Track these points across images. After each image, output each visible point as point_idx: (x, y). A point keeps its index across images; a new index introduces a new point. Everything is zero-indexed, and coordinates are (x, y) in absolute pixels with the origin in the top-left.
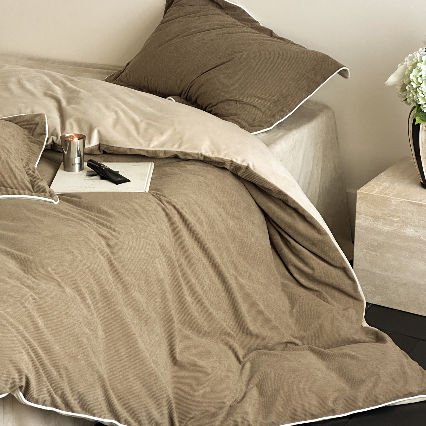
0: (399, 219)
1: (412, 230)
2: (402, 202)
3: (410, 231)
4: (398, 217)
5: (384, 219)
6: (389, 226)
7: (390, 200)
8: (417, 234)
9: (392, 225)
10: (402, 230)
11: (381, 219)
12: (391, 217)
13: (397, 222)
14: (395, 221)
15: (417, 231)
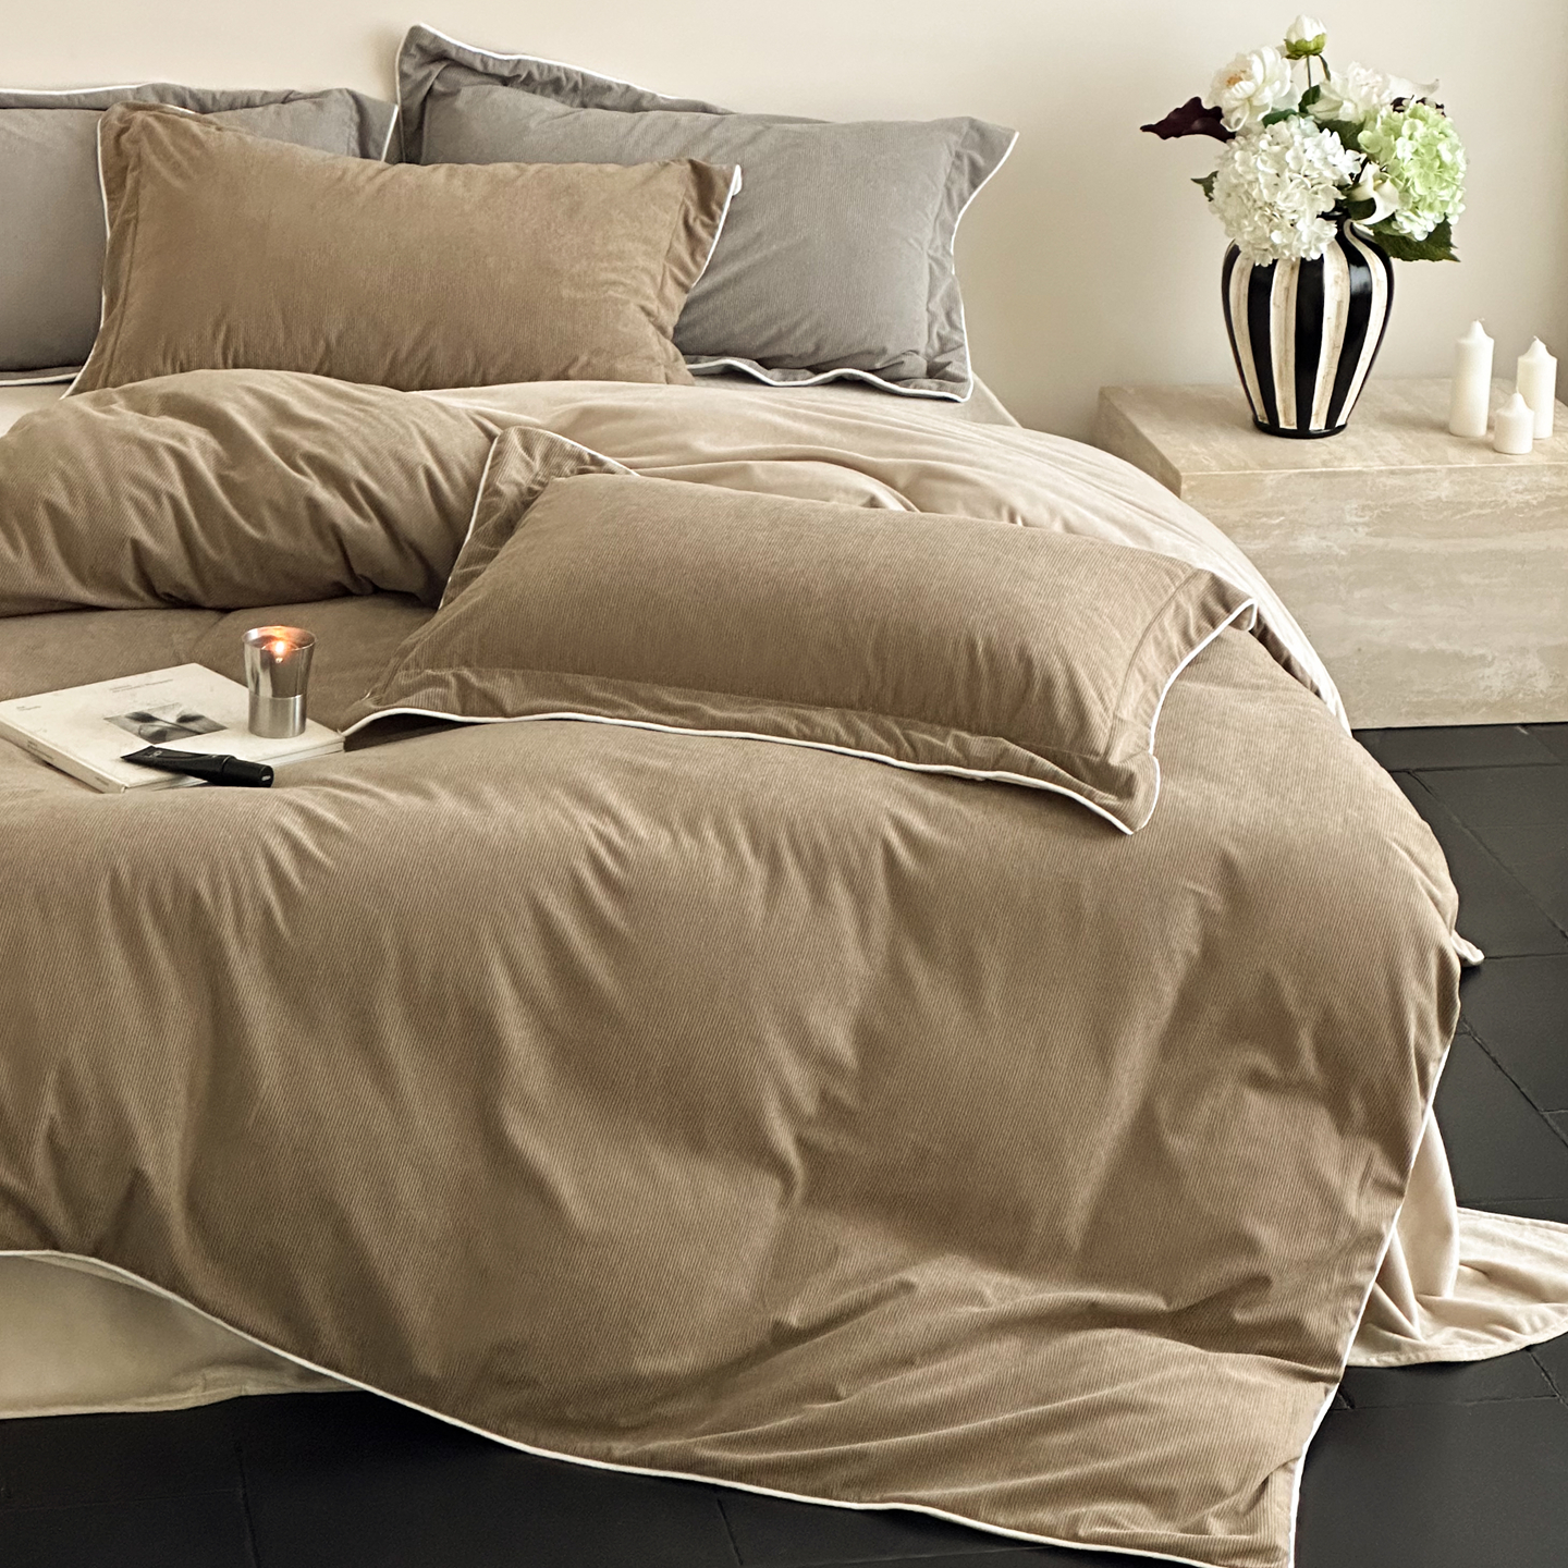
0: (1282, 518)
1: (1314, 538)
2: (1290, 476)
3: (1308, 542)
4: (1283, 514)
5: (1248, 526)
6: (1260, 541)
7: (1260, 478)
8: (1324, 543)
9: (1265, 537)
10: (1291, 543)
11: (1241, 530)
12: (1265, 519)
13: (1279, 526)
14: (1273, 525)
15: (1324, 538)
